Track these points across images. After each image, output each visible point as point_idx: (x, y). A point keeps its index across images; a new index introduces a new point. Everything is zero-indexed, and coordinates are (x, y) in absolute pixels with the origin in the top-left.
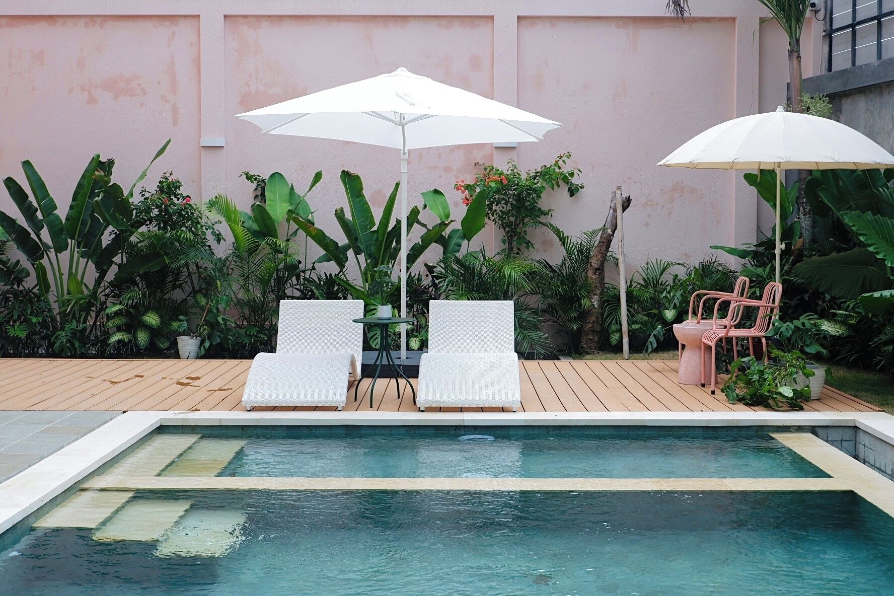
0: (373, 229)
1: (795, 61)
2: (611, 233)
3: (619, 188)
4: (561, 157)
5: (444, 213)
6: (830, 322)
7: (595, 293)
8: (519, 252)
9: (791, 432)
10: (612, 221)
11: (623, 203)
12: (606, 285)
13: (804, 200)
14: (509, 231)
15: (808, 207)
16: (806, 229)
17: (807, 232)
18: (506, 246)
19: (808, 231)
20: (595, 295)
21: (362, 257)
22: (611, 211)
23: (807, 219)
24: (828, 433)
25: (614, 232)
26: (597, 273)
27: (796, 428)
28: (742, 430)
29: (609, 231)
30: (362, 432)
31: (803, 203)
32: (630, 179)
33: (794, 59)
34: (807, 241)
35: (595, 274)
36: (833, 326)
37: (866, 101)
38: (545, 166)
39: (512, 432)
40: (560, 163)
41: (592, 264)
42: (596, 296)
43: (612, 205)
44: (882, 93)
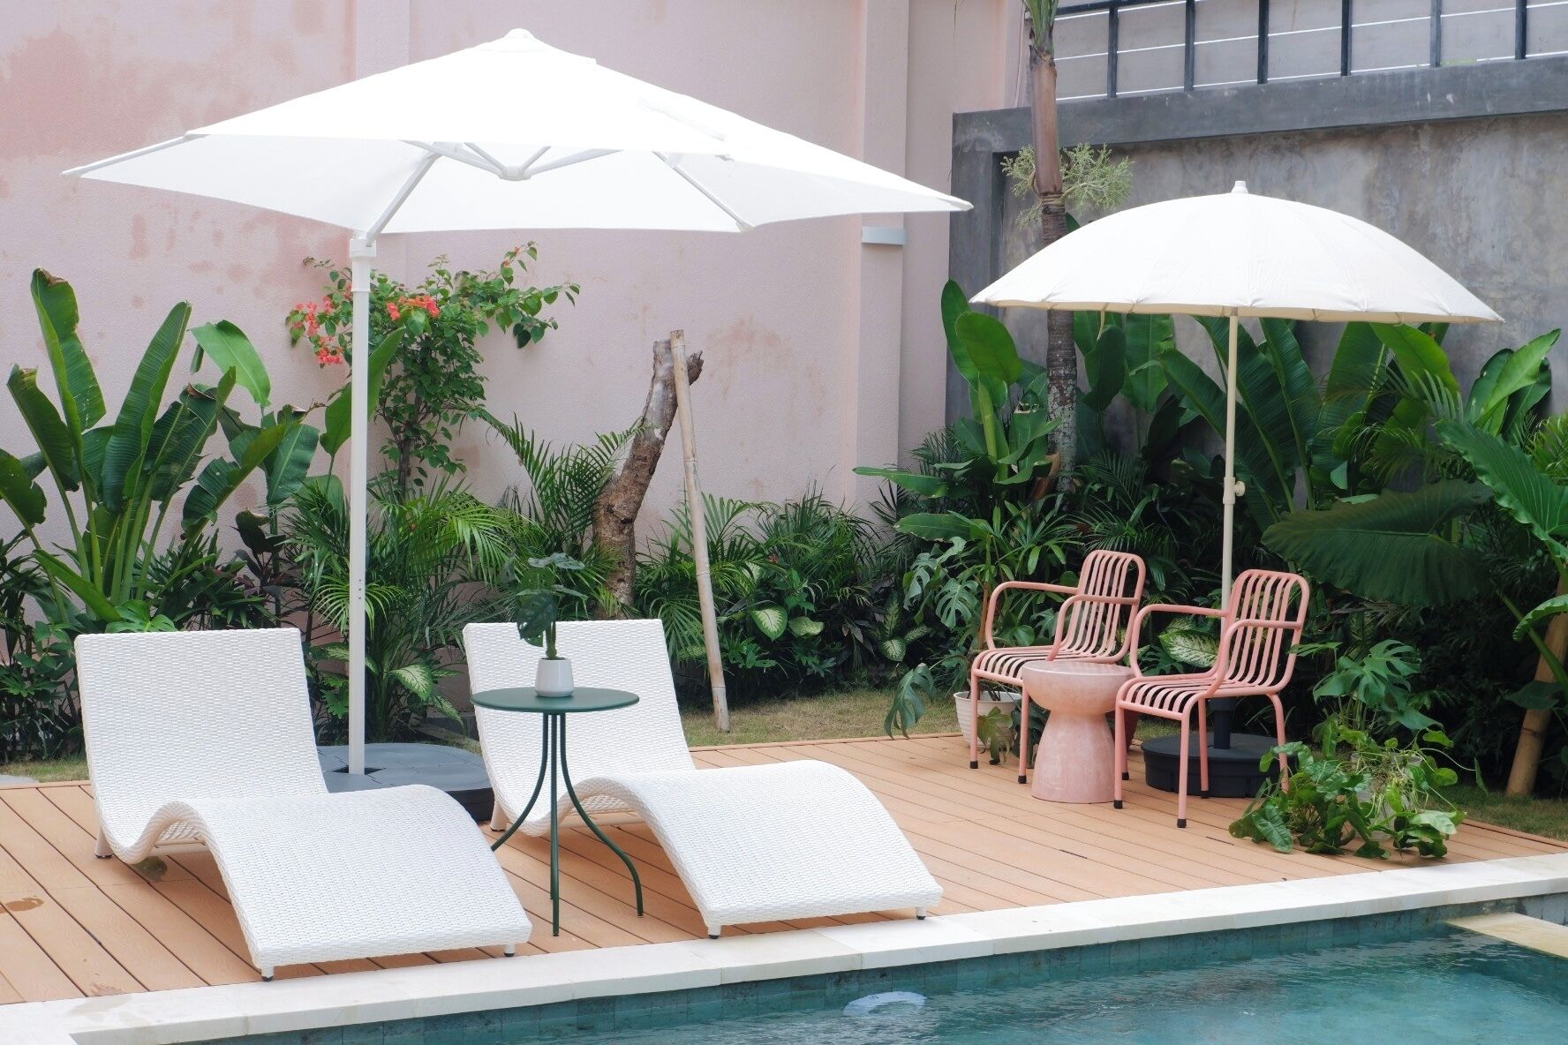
0: (100, 424)
1: (1045, 72)
2: (660, 437)
3: (679, 334)
4: (513, 254)
5: (257, 382)
6: (1190, 638)
7: (620, 576)
8: (422, 478)
9: (1483, 913)
10: (662, 410)
11: (690, 368)
12: (639, 558)
13: (1062, 372)
14: (398, 428)
15: (1068, 386)
16: (1065, 433)
17: (1066, 440)
18: (393, 466)
19: (1069, 437)
20: (621, 580)
21: (77, 497)
22: (658, 387)
23: (1067, 413)
24: (1542, 910)
25: (665, 433)
26: (625, 532)
27: (1492, 904)
28: (1402, 918)
29: (657, 433)
30: (620, 1013)
31: (1059, 377)
32: (646, 309)
33: (1043, 66)
34: (1067, 459)
35: (621, 531)
36: (1196, 647)
37: (1184, 167)
38: (465, 273)
39: (963, 974)
40: (514, 266)
41: (615, 508)
42: (622, 584)
43: (661, 373)
44: (1232, 154)
